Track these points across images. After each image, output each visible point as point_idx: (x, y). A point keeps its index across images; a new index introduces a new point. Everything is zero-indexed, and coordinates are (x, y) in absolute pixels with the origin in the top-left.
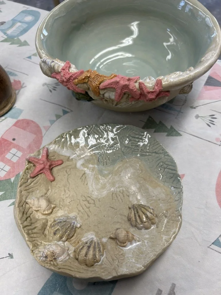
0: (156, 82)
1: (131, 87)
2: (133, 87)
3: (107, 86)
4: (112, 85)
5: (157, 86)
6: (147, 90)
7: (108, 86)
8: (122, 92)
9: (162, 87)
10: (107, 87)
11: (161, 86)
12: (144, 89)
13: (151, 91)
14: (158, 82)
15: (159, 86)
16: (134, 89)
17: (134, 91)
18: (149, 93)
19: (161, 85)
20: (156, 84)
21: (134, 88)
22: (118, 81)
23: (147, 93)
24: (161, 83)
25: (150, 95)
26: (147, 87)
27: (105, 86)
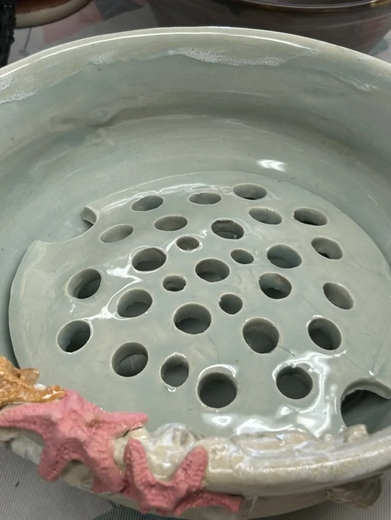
0: (186, 458)
1: (92, 453)
2: (100, 452)
3: (19, 422)
4: (35, 423)
5: (185, 470)
6: (146, 476)
7: (22, 425)
8: (62, 458)
9: (203, 478)
10: (18, 425)
11: (200, 473)
12: (137, 469)
13: (158, 483)
14: (190, 458)
15: (191, 472)
16: (105, 459)
17: (102, 466)
18: (151, 486)
19: (203, 471)
20: (182, 463)
21: (106, 456)
22: (54, 419)
23: (146, 487)
24: (205, 464)
25: (155, 495)
26: (147, 465)
27: (14, 421)
